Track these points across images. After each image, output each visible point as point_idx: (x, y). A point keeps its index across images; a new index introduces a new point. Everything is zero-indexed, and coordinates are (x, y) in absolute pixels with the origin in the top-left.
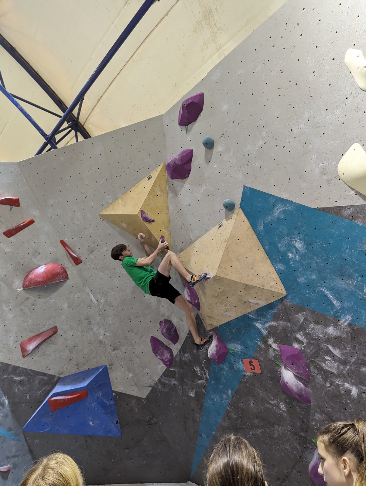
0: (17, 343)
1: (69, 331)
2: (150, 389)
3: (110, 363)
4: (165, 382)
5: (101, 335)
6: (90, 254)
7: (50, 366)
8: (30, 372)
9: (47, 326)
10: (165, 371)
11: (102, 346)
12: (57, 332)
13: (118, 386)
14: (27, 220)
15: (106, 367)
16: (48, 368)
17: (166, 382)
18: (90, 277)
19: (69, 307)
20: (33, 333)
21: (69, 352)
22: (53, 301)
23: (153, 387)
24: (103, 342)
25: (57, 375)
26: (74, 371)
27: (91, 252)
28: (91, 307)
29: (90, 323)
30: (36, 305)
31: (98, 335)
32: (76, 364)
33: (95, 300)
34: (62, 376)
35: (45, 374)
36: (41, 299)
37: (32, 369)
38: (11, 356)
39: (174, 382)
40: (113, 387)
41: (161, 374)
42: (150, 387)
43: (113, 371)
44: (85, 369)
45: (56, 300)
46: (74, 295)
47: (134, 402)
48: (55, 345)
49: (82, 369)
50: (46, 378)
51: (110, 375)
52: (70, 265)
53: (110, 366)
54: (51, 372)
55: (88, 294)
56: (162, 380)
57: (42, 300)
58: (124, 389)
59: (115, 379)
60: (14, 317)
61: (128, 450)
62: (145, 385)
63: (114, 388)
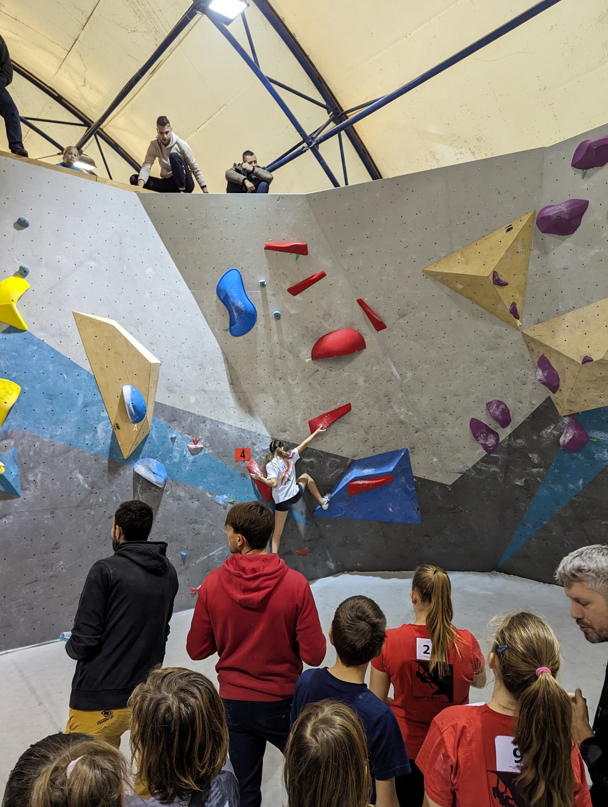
0: (306, 421)
1: (365, 409)
2: (459, 475)
3: (412, 446)
4: (481, 469)
5: (402, 415)
6: (400, 318)
7: (343, 448)
8: (320, 453)
9: (338, 404)
10: (484, 457)
11: (403, 427)
12: (351, 409)
13: (419, 472)
14: (318, 272)
15: (407, 450)
16: (341, 450)
17: (484, 468)
18: (395, 346)
19: (365, 381)
20: (323, 411)
21: (364, 433)
22: (347, 374)
23: (464, 473)
24: (404, 422)
25: (350, 457)
26: (370, 453)
27: (402, 316)
28: (391, 382)
29: (390, 400)
30: (326, 379)
31: (399, 415)
32: (373, 446)
33: (397, 374)
34: (356, 459)
35: (336, 456)
36: (332, 371)
37: (323, 450)
38: (300, 435)
39: (494, 469)
40: (413, 472)
41: (478, 460)
42: (459, 473)
43: (414, 454)
44: (383, 451)
45: (350, 372)
46: (372, 368)
47: (437, 488)
48: (347, 425)
49: (378, 453)
50: (338, 460)
51: (411, 459)
52: (369, 331)
53: (412, 449)
54: (344, 455)
55: (388, 366)
56: (479, 467)
57: (334, 373)
58: (427, 474)
59: (417, 464)
60: (302, 391)
61: (428, 538)
62: (453, 471)
63: (415, 473)
